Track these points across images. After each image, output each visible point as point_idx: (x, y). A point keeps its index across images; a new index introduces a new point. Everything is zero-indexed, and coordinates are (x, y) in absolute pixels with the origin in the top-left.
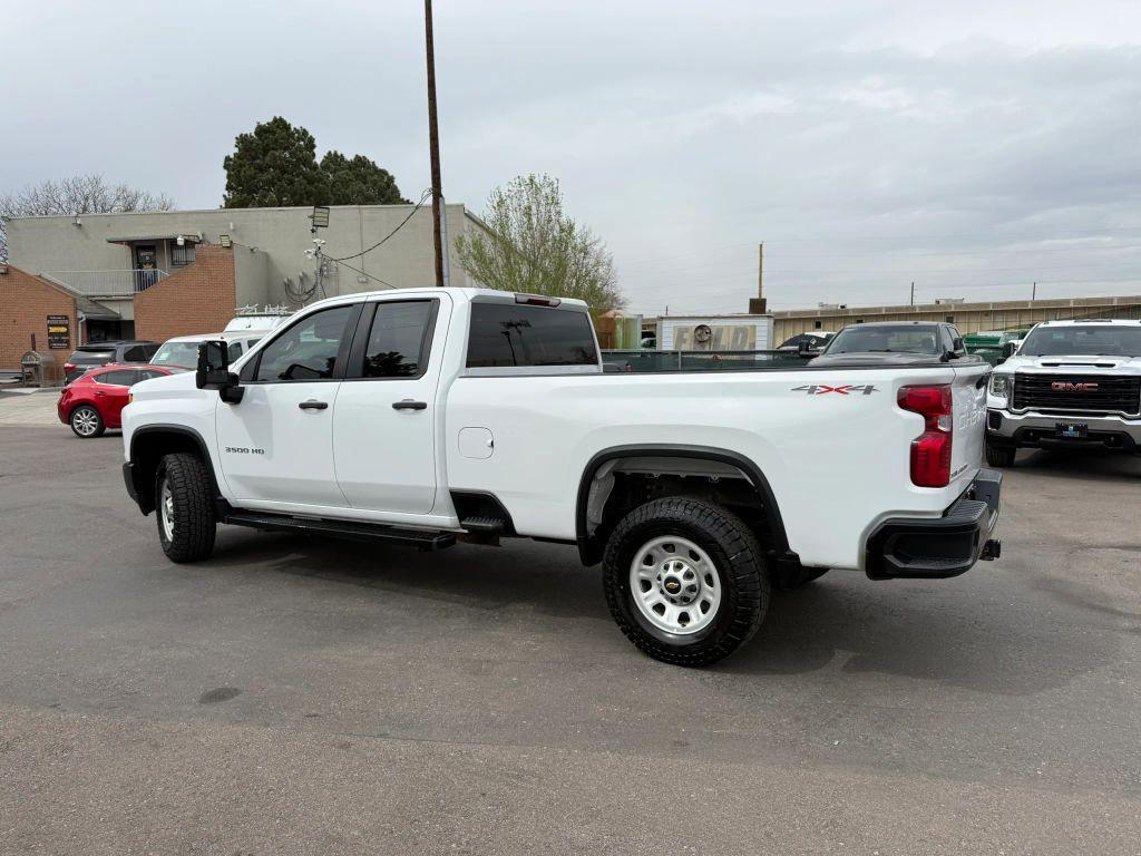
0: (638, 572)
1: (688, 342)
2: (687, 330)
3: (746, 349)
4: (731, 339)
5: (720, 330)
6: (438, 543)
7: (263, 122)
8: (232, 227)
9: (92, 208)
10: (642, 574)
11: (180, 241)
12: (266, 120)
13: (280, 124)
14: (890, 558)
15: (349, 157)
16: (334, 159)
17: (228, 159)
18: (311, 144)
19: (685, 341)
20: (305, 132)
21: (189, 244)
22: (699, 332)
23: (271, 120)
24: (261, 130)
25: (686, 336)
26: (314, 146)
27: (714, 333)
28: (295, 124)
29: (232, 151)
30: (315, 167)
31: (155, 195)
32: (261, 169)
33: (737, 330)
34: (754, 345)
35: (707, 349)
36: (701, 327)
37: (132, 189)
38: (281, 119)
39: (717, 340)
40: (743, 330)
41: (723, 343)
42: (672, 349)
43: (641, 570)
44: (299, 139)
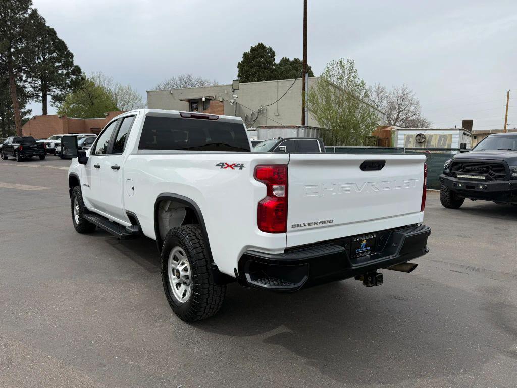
0: (172, 264)
1: (412, 143)
2: (412, 136)
3: (446, 147)
4: (437, 142)
5: (431, 137)
6: (122, 236)
7: (254, 46)
8: (226, 93)
9: (188, 87)
10: (173, 266)
11: (204, 99)
12: (255, 45)
13: (261, 46)
14: (248, 276)
15: (292, 59)
16: (285, 61)
17: (239, 63)
18: (273, 54)
19: (410, 142)
20: (271, 49)
21: (208, 100)
22: (418, 137)
23: (257, 45)
24: (253, 50)
25: (411, 139)
26: (274, 55)
27: (427, 138)
28: (267, 46)
29: (241, 59)
30: (275, 65)
31: (212, 81)
32: (252, 67)
33: (441, 137)
34: (451, 145)
35: (423, 147)
36: (420, 135)
37: (203, 79)
38: (262, 44)
39: (429, 142)
40: (445, 137)
41: (432, 144)
42: (403, 146)
43: (173, 263)
44: (268, 52)
